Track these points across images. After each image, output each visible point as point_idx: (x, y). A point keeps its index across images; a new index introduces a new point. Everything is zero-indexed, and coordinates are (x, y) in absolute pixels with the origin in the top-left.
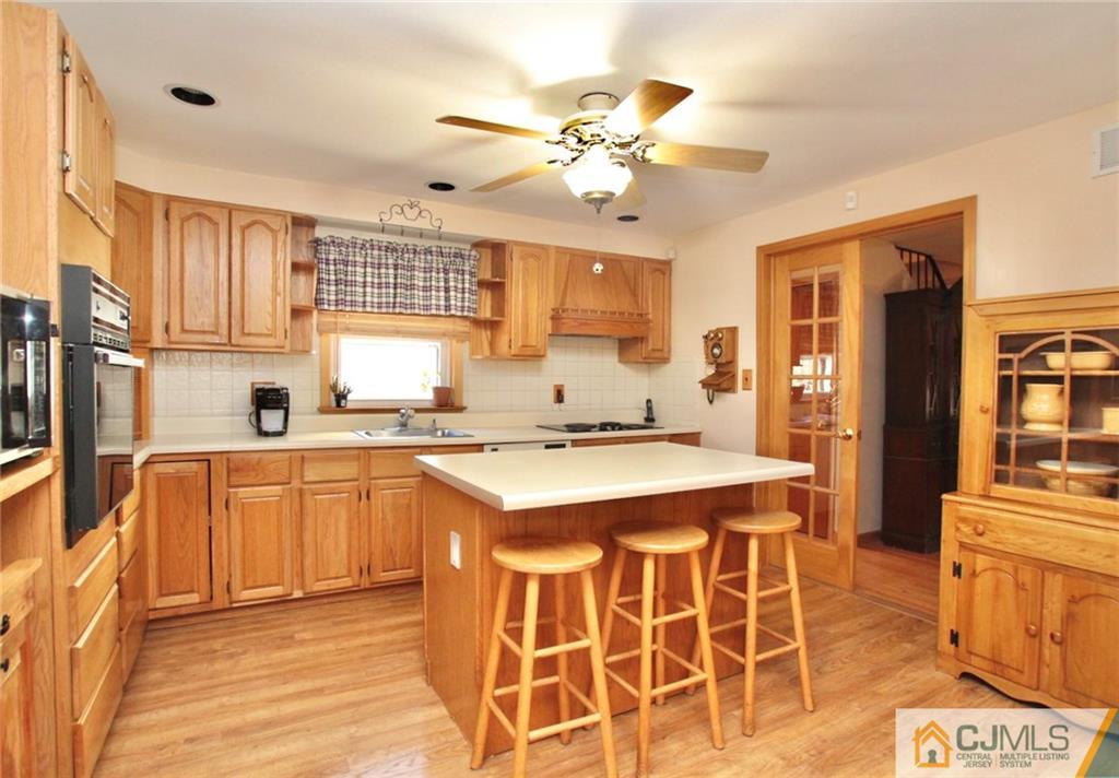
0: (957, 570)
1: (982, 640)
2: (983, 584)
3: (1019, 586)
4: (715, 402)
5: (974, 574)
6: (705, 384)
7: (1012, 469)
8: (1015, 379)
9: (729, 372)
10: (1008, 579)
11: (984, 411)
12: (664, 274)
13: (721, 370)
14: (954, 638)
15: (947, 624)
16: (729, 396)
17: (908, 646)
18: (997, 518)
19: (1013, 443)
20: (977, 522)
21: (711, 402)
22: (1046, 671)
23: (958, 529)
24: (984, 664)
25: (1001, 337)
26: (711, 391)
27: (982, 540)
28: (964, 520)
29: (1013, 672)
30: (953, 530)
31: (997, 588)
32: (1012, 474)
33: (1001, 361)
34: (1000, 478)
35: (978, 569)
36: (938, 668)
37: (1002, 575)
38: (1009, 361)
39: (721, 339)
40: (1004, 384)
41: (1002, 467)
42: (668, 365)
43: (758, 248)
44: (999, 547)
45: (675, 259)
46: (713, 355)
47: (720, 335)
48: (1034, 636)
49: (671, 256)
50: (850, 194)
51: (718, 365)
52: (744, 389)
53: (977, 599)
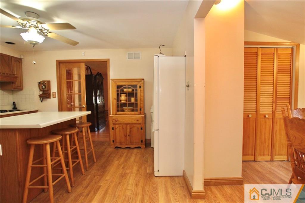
0: (113, 129)
1: (118, 140)
2: (118, 130)
3: (123, 129)
4: (43, 101)
5: (116, 129)
6: (40, 96)
7: (120, 109)
8: (119, 93)
9: (48, 93)
10: (121, 128)
11: (115, 99)
12: (19, 62)
13: (44, 92)
14: (113, 141)
15: (112, 139)
16: (48, 100)
17: (104, 147)
18: (119, 118)
19: (120, 104)
20: (116, 119)
21: (42, 101)
22: (128, 141)
23: (113, 121)
24: (119, 144)
25: (117, 86)
26: (42, 98)
27: (117, 122)
28: (114, 119)
29: (123, 143)
30: (111, 122)
31: (120, 130)
32: (120, 110)
33: (117, 90)
34: (118, 111)
35: (117, 127)
36: (111, 148)
37: (121, 127)
38: (118, 90)
39: (45, 84)
40: (118, 94)
41: (118, 109)
42: (23, 91)
43: (56, 60)
44: (120, 123)
45: (23, 58)
46: (43, 88)
47: (45, 83)
48: (126, 136)
49: (22, 57)
50: (83, 52)
51: (43, 91)
52: (53, 97)
53: (117, 133)
